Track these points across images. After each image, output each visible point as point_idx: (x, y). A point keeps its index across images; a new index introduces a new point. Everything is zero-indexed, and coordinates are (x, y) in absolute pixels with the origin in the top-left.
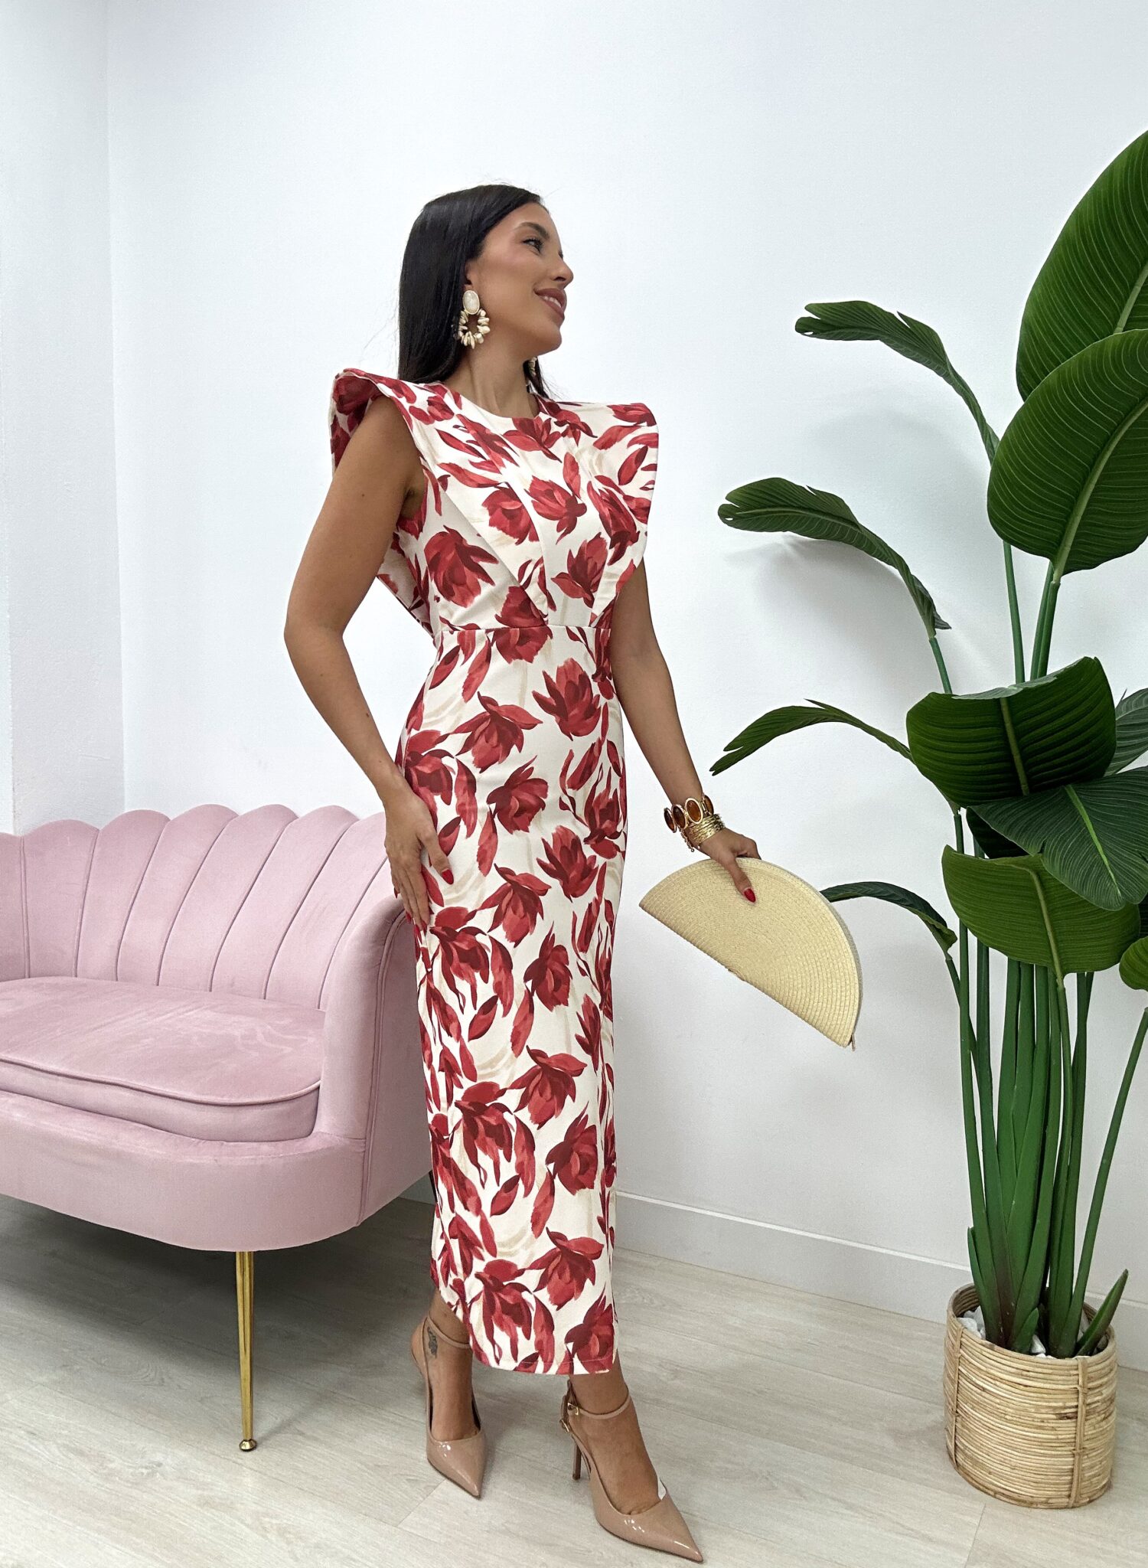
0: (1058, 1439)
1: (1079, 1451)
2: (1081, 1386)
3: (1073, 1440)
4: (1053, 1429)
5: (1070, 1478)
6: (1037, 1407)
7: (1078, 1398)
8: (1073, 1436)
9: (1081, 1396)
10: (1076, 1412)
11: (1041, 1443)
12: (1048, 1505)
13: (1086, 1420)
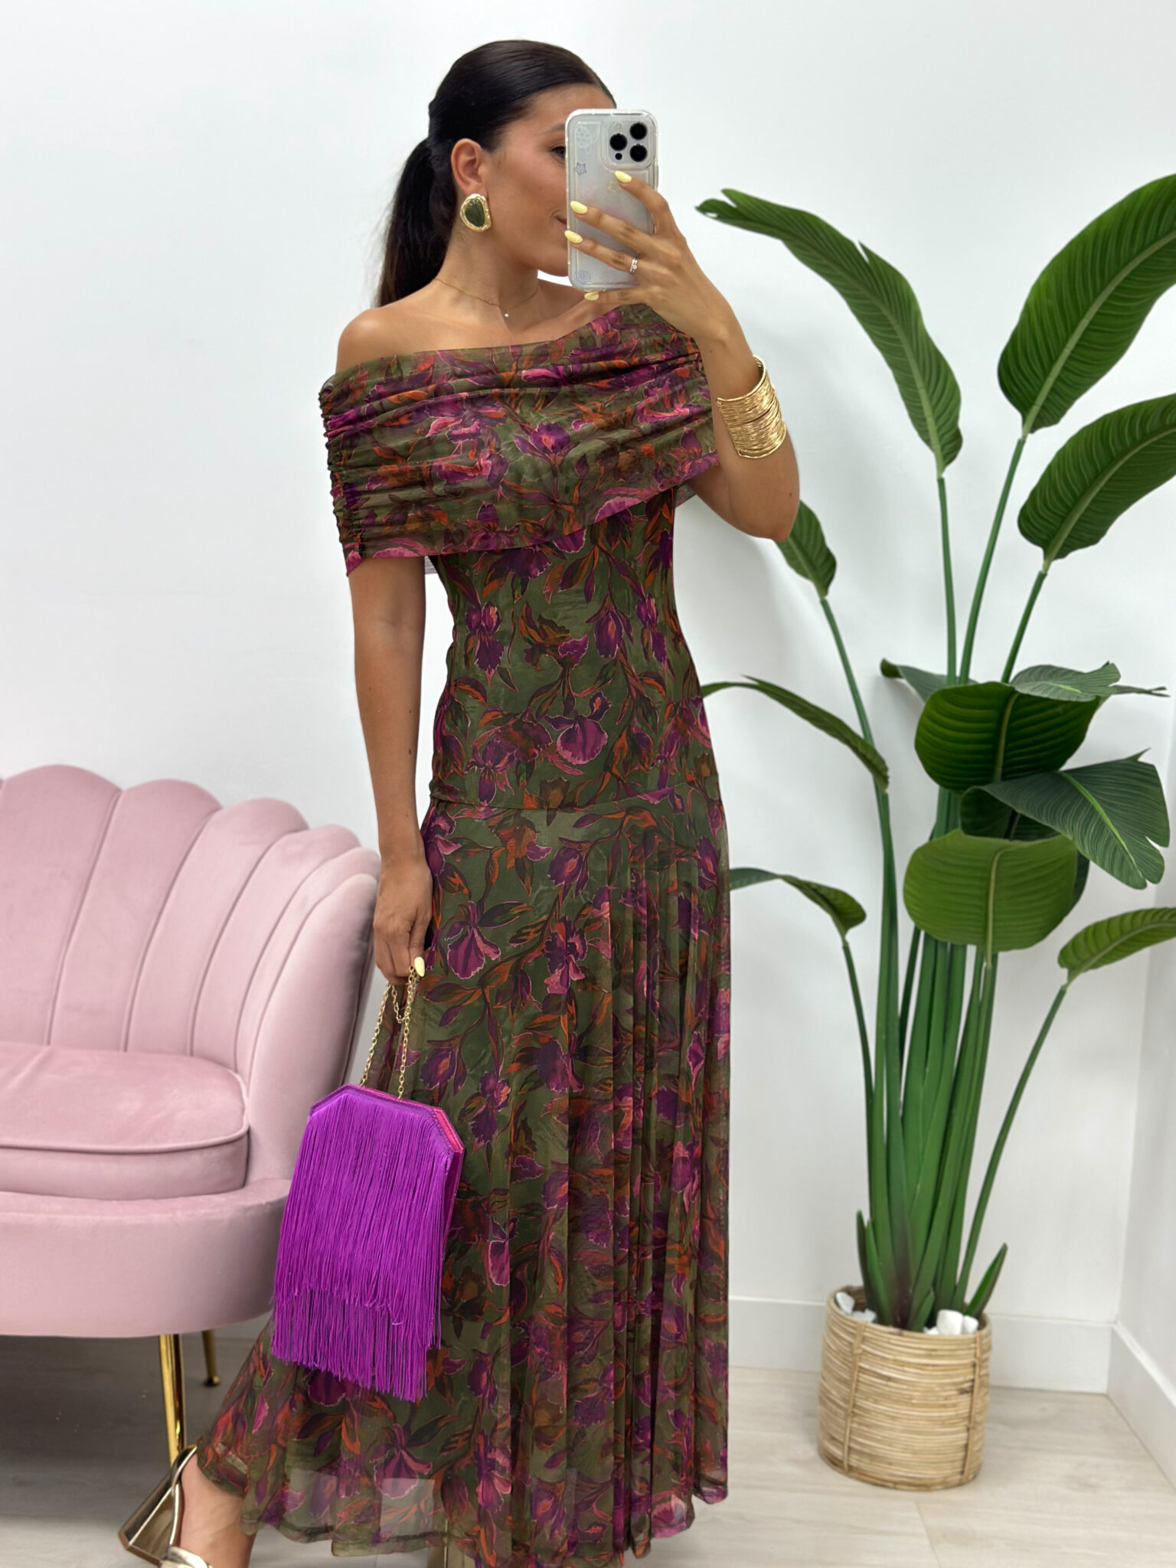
0: (958, 1415)
1: (972, 1425)
2: (979, 1359)
3: (967, 1415)
4: (954, 1405)
5: (961, 1454)
6: (941, 1385)
7: (974, 1372)
8: (968, 1410)
9: (977, 1369)
10: (972, 1387)
11: (943, 1422)
12: (946, 1485)
13: (979, 1393)
